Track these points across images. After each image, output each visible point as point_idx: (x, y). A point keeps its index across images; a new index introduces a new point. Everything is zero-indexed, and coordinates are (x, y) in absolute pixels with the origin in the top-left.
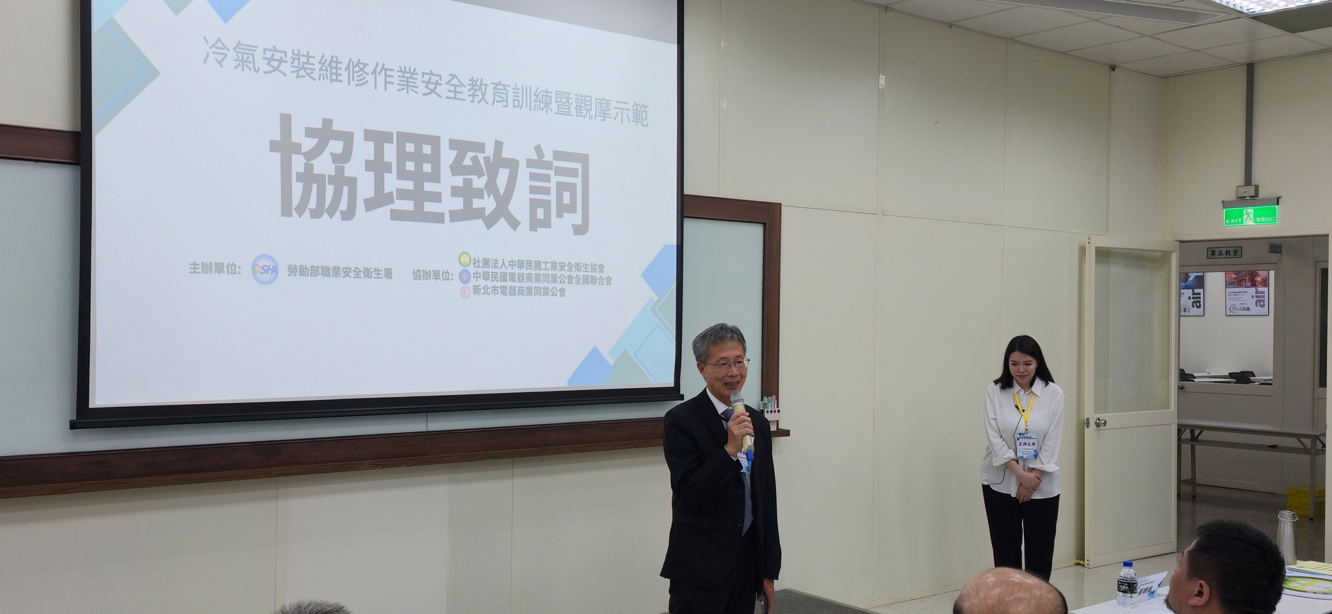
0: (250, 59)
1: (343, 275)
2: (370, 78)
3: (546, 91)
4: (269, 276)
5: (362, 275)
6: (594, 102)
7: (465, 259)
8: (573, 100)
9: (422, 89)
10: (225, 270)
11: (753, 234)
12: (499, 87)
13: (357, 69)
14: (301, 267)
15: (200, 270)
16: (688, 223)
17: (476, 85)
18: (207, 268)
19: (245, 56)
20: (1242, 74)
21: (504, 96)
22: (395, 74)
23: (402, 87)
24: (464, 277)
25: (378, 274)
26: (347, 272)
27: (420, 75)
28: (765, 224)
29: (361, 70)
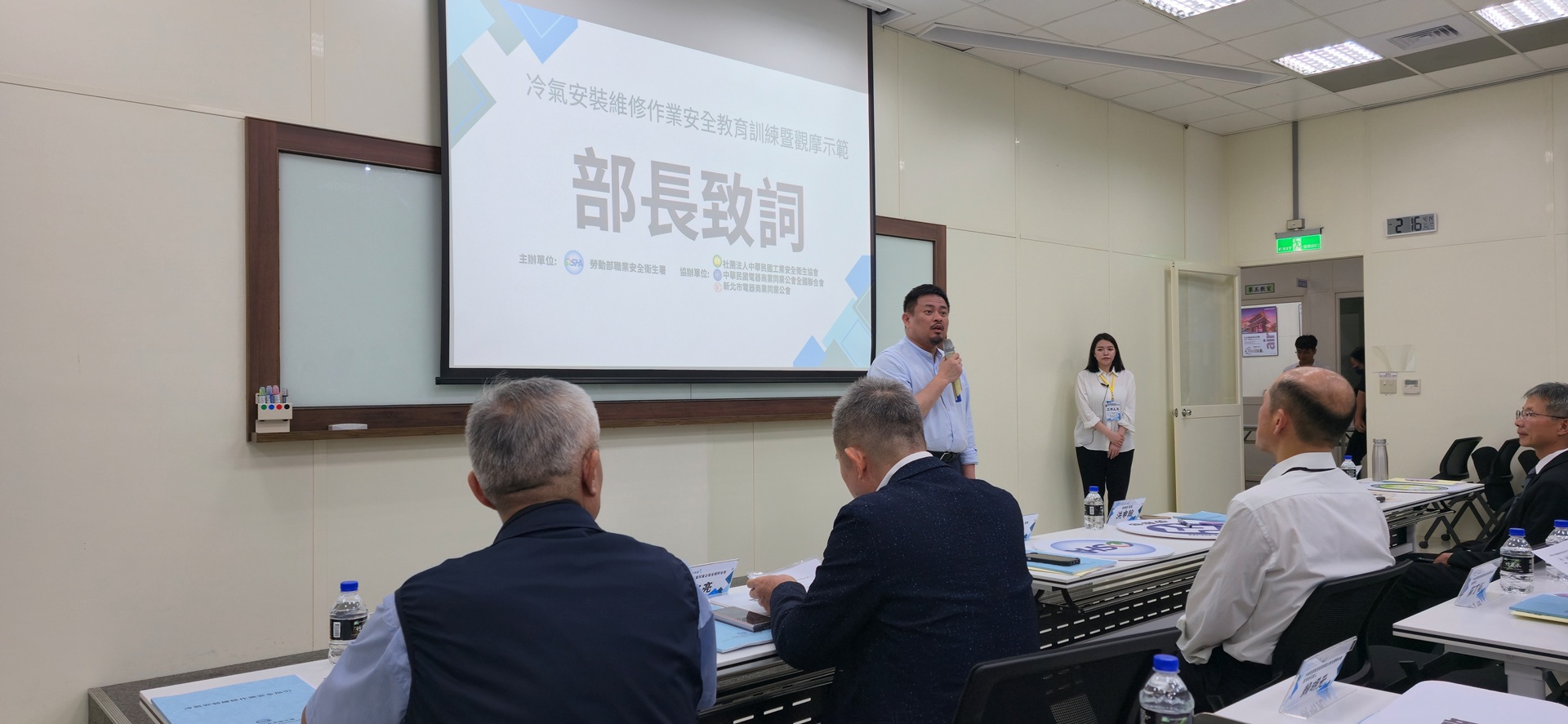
0: (560, 93)
1: (630, 269)
2: (647, 112)
3: (774, 128)
4: (576, 268)
5: (644, 271)
6: (808, 136)
7: (717, 261)
8: (794, 136)
9: (685, 122)
10: (545, 262)
11: (926, 249)
12: (740, 123)
13: (637, 103)
14: (600, 261)
15: (527, 261)
16: (879, 239)
17: (723, 120)
18: (532, 259)
19: (557, 91)
20: (1289, 129)
21: (744, 130)
22: (665, 109)
23: (669, 120)
24: (717, 276)
25: (655, 270)
26: (633, 267)
27: (683, 110)
28: (934, 242)
29: (641, 105)
